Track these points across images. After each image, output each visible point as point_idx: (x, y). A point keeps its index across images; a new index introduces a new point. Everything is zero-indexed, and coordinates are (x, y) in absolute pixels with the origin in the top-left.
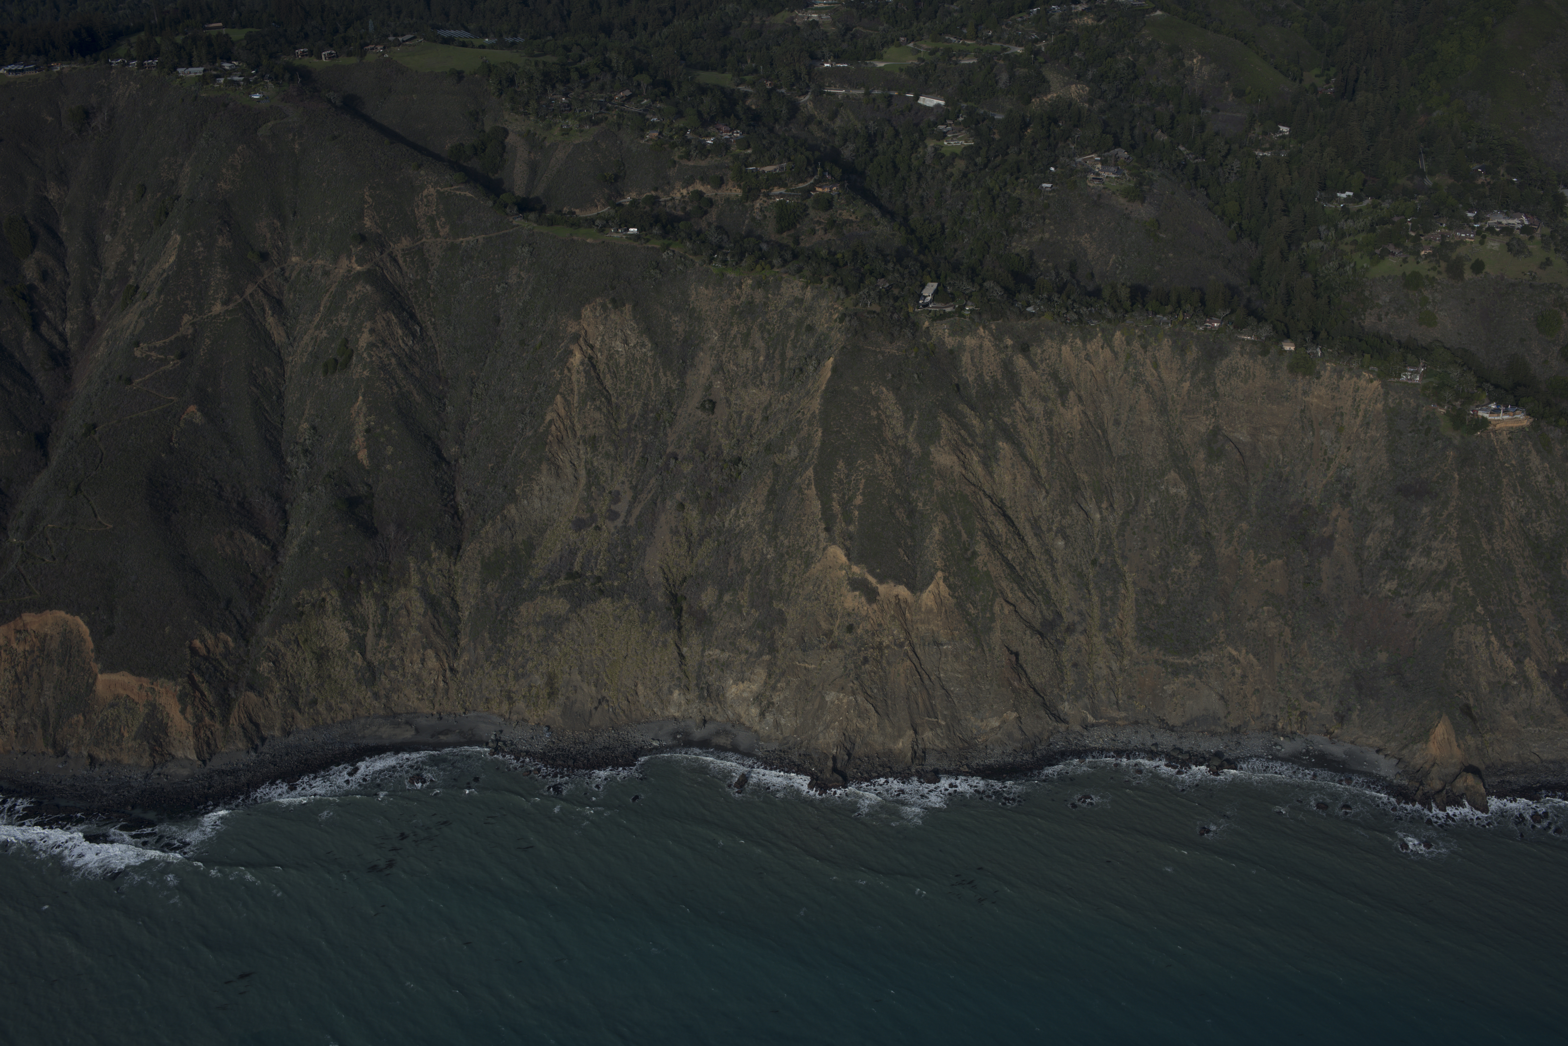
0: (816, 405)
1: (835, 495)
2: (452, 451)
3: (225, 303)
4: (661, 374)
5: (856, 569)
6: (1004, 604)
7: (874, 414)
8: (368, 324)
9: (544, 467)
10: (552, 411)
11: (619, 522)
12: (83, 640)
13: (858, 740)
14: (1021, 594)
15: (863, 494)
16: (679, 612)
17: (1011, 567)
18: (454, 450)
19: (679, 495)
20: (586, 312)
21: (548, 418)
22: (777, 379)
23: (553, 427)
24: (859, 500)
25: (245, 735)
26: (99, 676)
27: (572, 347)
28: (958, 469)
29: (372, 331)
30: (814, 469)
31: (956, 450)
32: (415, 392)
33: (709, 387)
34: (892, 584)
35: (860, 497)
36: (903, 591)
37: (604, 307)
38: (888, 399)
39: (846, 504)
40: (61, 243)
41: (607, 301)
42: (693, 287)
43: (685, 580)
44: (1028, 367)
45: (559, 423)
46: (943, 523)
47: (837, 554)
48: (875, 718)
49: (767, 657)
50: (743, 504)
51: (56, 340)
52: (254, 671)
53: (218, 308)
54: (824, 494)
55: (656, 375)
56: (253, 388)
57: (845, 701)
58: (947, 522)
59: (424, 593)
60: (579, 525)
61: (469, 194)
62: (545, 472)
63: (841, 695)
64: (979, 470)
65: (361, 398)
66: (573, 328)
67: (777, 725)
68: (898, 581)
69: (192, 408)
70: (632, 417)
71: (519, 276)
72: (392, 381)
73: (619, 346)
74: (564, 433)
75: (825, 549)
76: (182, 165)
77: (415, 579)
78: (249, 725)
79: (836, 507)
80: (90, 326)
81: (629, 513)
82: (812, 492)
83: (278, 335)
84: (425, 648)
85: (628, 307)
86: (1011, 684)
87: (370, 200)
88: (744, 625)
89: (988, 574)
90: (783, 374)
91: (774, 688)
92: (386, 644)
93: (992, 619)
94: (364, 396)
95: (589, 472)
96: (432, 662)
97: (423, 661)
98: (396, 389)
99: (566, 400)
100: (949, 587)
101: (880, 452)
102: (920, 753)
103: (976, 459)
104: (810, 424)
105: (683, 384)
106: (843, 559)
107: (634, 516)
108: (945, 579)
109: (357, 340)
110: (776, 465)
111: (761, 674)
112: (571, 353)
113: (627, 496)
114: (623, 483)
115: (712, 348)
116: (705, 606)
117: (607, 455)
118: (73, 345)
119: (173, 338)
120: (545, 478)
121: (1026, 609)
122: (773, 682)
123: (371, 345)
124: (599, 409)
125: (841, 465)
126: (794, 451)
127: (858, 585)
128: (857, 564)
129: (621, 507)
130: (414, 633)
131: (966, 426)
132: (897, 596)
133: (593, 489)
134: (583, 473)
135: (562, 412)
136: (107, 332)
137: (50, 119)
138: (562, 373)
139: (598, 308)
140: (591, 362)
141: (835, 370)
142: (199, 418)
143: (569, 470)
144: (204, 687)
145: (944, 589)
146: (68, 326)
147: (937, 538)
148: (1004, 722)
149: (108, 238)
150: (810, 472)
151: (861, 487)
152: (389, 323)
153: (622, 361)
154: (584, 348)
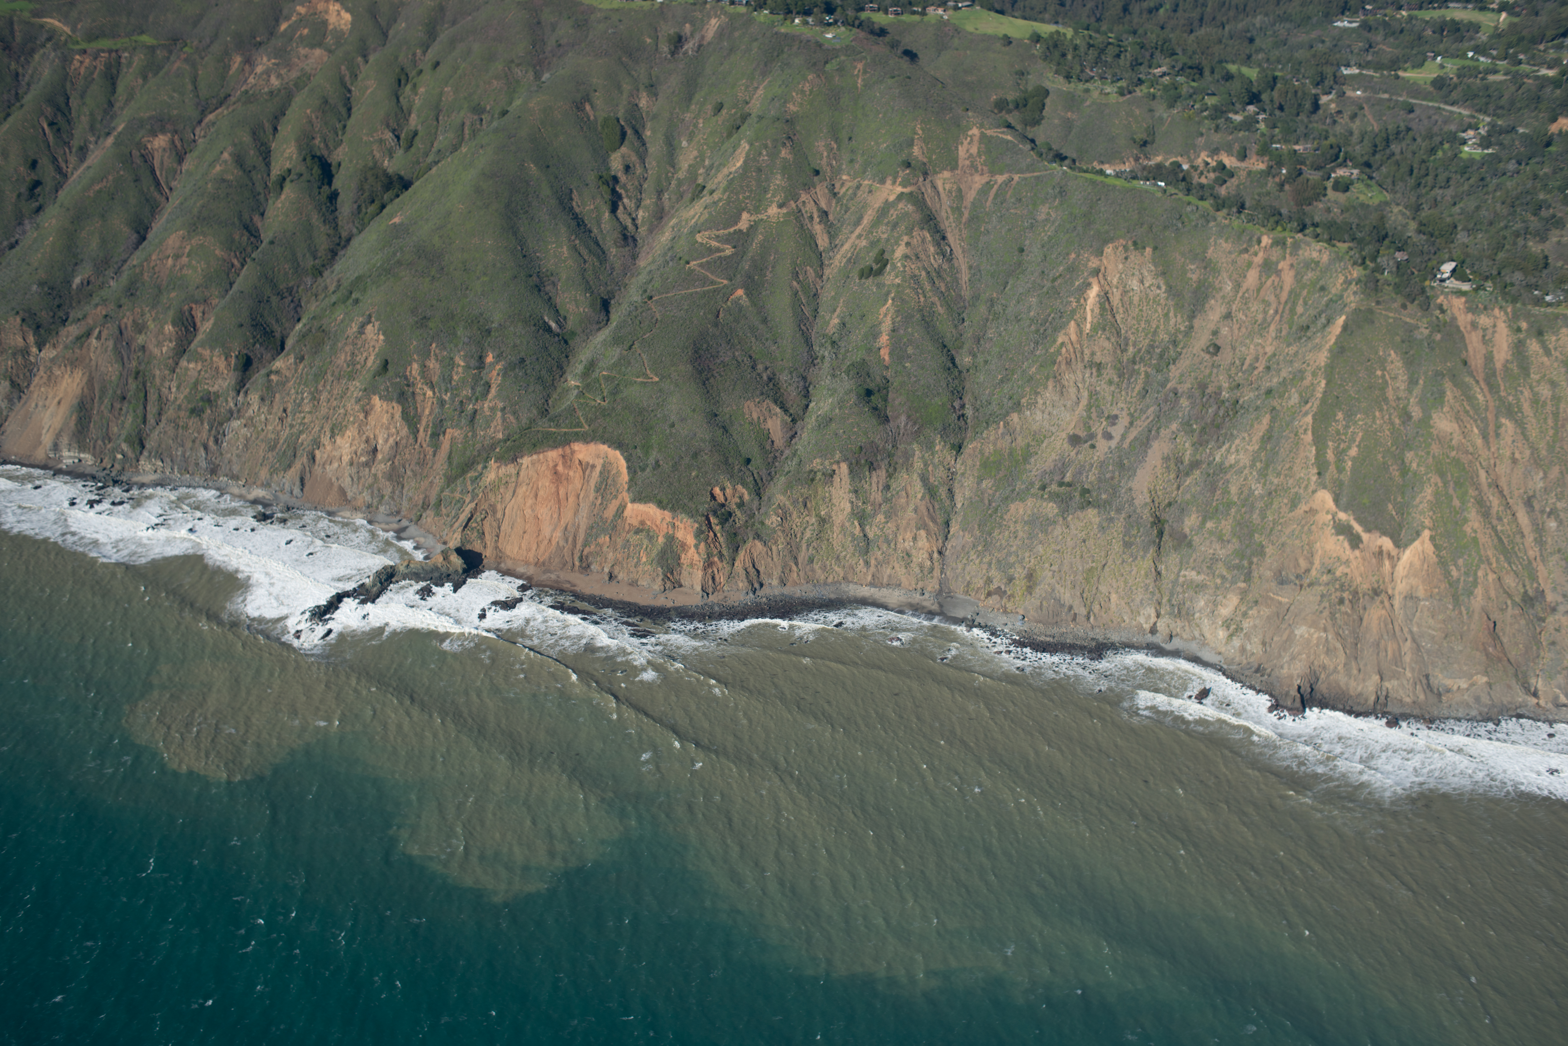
0: (1322, 358)
1: (1330, 444)
2: (965, 360)
3: (781, 206)
4: (1171, 314)
5: (1342, 516)
6: (1489, 571)
7: (1379, 373)
8: (906, 239)
9: (1051, 384)
10: (1065, 334)
11: (1113, 443)
12: (619, 473)
13: (1323, 676)
14: (1506, 565)
15: (1358, 446)
16: (1161, 534)
17: (1500, 539)
18: (967, 360)
19: (1174, 426)
20: (1108, 249)
21: (1060, 340)
22: (1284, 333)
23: (1064, 350)
24: (1353, 452)
25: (747, 577)
26: (629, 505)
27: (1091, 280)
28: (1457, 438)
29: (908, 244)
30: (1314, 416)
31: (1458, 419)
32: (938, 304)
33: (1215, 333)
34: (1378, 534)
35: (1356, 449)
36: (1386, 543)
37: (1126, 249)
38: (1395, 362)
39: (1340, 454)
40: (644, 144)
41: (1130, 243)
42: (1212, 240)
43: (1170, 504)
44: (1541, 351)
45: (1070, 347)
46: (1436, 485)
47: (1325, 498)
48: (1342, 658)
49: (1242, 585)
50: (1237, 441)
51: (629, 223)
52: (762, 523)
53: (773, 210)
54: (1319, 441)
55: (1166, 315)
56: (795, 283)
57: (1316, 636)
58: (1440, 484)
59: (924, 479)
60: (1075, 440)
61: (1009, 138)
62: (1050, 388)
63: (1312, 630)
64: (1479, 442)
65: (890, 301)
66: (1094, 263)
67: (1243, 650)
68: (1384, 533)
69: (740, 292)
70: (1139, 350)
71: (1049, 214)
72: (920, 291)
73: (1134, 284)
74: (1073, 357)
75: (1314, 492)
76: (757, 88)
77: (918, 465)
78: (752, 571)
79: (1330, 456)
80: (660, 215)
81: (1123, 437)
82: (1309, 437)
83: (822, 241)
84: (918, 529)
85: (1148, 250)
86: (1485, 649)
87: (920, 132)
88: (1222, 553)
89: (1475, 540)
90: (1290, 328)
91: (1245, 615)
92: (883, 520)
93: (1475, 583)
94: (893, 299)
95: (1091, 396)
96: (923, 542)
97: (915, 539)
98: (922, 299)
99: (1078, 325)
100: (1435, 546)
101: (1381, 410)
102: (1382, 699)
103: (1476, 431)
104: (1314, 374)
105: (1191, 327)
106: (1330, 503)
107: (1128, 441)
108: (1432, 539)
109: (893, 251)
110: (1274, 409)
111: (1233, 600)
112: (1089, 285)
113: (1124, 421)
114: (1122, 409)
115: (1223, 297)
116: (1187, 530)
117: (1110, 382)
118: (643, 230)
119: (732, 230)
120: (1049, 394)
121: (1510, 581)
122: (1243, 609)
123: (906, 257)
124: (1108, 339)
125: (1340, 416)
126: (1295, 399)
127: (1342, 529)
128: (1345, 510)
129: (1117, 431)
130: (910, 514)
131: (1471, 399)
132: (1380, 547)
133: (1093, 410)
134: (1085, 394)
135: (1074, 337)
136: (674, 221)
137: (648, 40)
138: (1078, 301)
139: (1120, 249)
140: (1105, 297)
141: (1345, 327)
142: (745, 301)
143: (1073, 391)
144: (717, 528)
145: (1429, 548)
146: (641, 213)
147: (1429, 498)
148: (1472, 685)
149: (684, 144)
150: (1309, 419)
151: (1358, 439)
152: (923, 241)
153: (1136, 299)
154: (1102, 282)
